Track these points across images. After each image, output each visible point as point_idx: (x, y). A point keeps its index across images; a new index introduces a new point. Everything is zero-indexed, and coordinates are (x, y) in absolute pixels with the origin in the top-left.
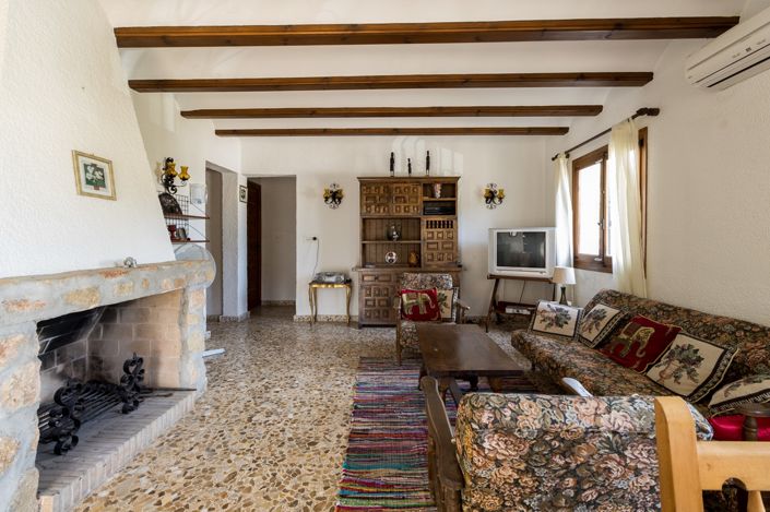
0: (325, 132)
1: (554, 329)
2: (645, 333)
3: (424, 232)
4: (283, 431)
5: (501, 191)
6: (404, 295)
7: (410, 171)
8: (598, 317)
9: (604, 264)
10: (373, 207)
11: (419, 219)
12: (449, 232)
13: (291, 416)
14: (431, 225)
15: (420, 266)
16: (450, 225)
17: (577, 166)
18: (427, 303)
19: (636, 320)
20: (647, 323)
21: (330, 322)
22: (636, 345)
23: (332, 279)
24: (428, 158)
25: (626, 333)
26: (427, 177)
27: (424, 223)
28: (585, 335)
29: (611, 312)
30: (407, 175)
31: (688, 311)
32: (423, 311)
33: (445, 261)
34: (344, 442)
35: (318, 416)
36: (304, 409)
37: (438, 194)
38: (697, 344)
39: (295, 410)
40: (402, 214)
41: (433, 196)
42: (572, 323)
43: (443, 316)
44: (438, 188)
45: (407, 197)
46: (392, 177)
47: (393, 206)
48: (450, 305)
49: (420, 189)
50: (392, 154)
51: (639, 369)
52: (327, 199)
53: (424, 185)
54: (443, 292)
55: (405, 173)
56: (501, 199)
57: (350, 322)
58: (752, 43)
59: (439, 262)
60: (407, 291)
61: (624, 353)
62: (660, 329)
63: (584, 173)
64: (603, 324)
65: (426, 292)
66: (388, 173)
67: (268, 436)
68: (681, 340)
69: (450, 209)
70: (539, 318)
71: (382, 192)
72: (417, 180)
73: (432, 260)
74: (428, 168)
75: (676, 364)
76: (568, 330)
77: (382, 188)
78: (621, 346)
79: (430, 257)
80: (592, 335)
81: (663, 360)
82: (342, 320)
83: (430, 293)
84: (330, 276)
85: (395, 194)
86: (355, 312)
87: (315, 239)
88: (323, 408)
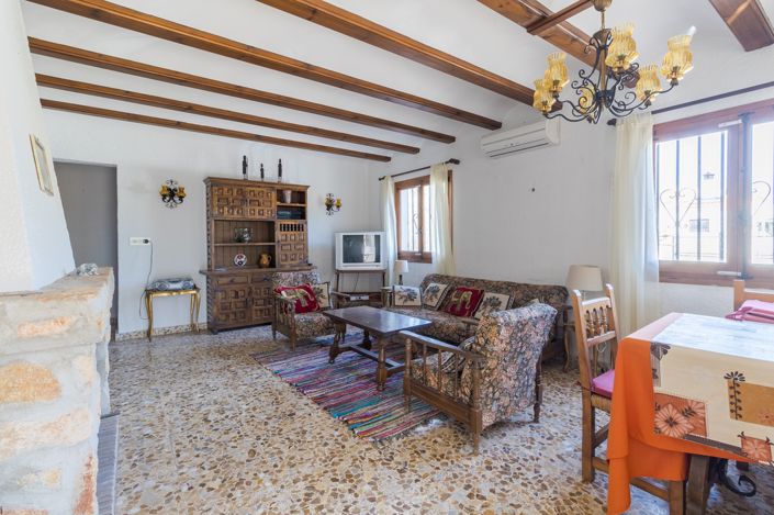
0: (178, 125)
1: (409, 303)
2: (467, 295)
3: (279, 235)
5: (338, 201)
6: (283, 292)
7: (262, 176)
8: (435, 291)
9: (423, 258)
10: (226, 209)
11: (273, 223)
12: (300, 235)
14: (285, 228)
15: (274, 267)
16: (300, 228)
17: (398, 187)
18: (306, 297)
19: (458, 289)
20: (465, 290)
21: (167, 334)
22: (464, 303)
23: (178, 286)
24: (280, 166)
25: (456, 297)
26: (279, 183)
27: (277, 226)
28: (429, 303)
29: (442, 287)
30: (260, 180)
31: (483, 281)
32: (304, 304)
33: (298, 262)
35: (271, 400)
36: (250, 399)
37: (289, 200)
38: (497, 295)
39: (243, 402)
40: (257, 217)
41: (284, 201)
42: (418, 296)
43: (321, 306)
44: (288, 194)
45: (261, 200)
46: (245, 180)
47: (247, 208)
48: (327, 296)
49: (274, 194)
50: (245, 157)
51: (469, 316)
52: (164, 197)
53: (278, 190)
54: (317, 286)
55: (258, 178)
56: (338, 207)
57: (194, 330)
58: (514, 141)
59: (293, 262)
60: (284, 289)
61: (458, 308)
62: (474, 292)
63: (403, 193)
64: (439, 294)
65: (301, 287)
66: (240, 176)
68: (488, 295)
69: (301, 214)
70: (397, 297)
71: (235, 194)
72: (271, 186)
73: (286, 260)
74: (280, 174)
75: (489, 308)
76: (417, 302)
77: (235, 191)
78: (455, 306)
79: (284, 258)
80: (434, 302)
81: (481, 307)
82: (183, 330)
83: (305, 288)
84: (174, 282)
85: (249, 197)
86: (203, 319)
87: (146, 241)
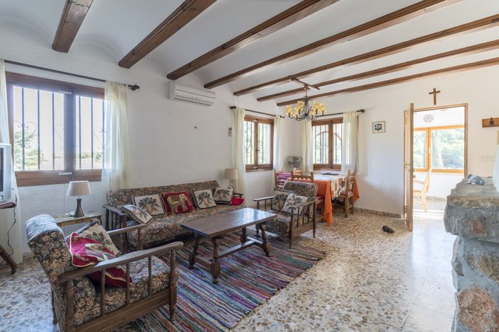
4: (337, 297)
13: (328, 307)
29: (154, 197)
34: (303, 275)
35: (308, 297)
36: (314, 309)
39: (323, 312)
64: (159, 203)
67: (349, 298)
68: (197, 193)
80: (160, 210)
88: (299, 303)
